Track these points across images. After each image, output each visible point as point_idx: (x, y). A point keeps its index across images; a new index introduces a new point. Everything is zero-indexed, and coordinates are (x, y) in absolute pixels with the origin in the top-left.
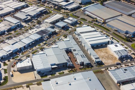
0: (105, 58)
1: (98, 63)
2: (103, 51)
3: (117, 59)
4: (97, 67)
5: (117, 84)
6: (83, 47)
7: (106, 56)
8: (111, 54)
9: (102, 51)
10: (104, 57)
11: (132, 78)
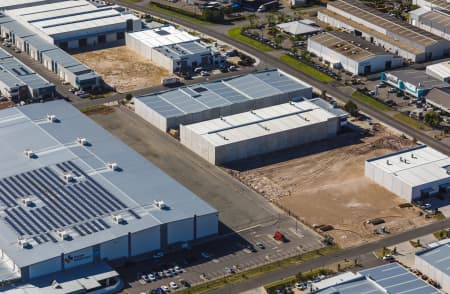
0: (117, 74)
1: (90, 88)
2: (108, 56)
3: (167, 71)
4: (88, 100)
5: (168, 130)
6: (20, 52)
7: (122, 70)
8: (140, 60)
9: (105, 58)
10: (115, 72)
11: (225, 107)
